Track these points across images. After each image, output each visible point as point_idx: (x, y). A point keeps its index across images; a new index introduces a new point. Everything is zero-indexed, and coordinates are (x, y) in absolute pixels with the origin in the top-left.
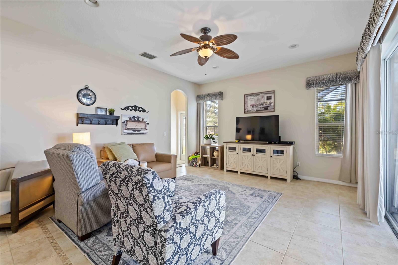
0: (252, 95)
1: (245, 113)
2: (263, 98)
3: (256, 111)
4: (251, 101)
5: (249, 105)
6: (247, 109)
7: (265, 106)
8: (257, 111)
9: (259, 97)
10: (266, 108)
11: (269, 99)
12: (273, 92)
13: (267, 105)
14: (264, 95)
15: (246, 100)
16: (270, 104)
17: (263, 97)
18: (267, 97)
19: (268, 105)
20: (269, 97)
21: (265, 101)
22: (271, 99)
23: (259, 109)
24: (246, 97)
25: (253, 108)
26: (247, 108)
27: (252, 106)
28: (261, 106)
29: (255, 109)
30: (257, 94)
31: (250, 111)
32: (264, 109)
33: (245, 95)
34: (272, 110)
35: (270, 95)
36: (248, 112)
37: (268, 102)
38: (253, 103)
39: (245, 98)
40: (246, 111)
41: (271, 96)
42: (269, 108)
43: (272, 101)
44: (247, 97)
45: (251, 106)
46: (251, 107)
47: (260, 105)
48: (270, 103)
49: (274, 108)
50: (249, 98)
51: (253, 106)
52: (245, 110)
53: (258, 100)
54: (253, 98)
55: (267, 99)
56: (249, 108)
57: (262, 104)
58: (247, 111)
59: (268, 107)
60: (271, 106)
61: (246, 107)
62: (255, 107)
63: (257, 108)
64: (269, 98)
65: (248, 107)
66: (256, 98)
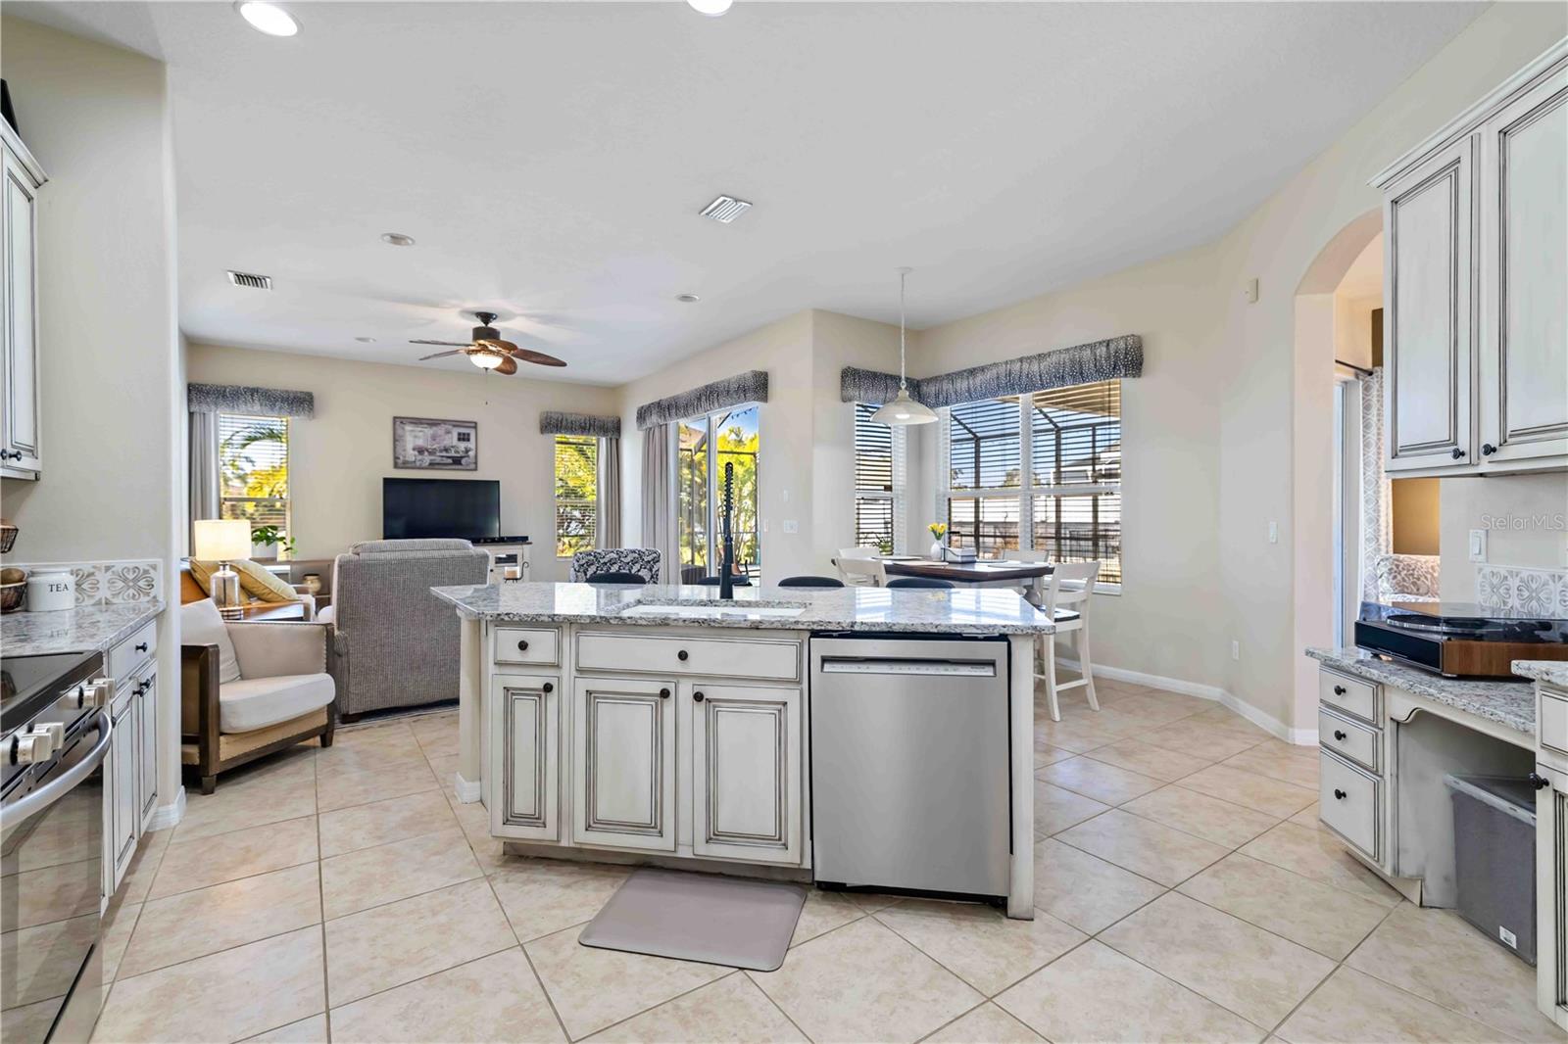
0: (417, 422)
1: (396, 466)
2: (450, 435)
3: (430, 464)
4: (414, 438)
5: (409, 446)
6: (401, 458)
7: (453, 454)
8: (432, 465)
9: (440, 430)
10: (457, 461)
11: (464, 440)
12: (473, 425)
13: (458, 452)
14: (450, 427)
15: (399, 432)
16: (467, 451)
17: (448, 432)
18: (459, 434)
19: (461, 454)
20: (464, 434)
21: (454, 444)
22: (469, 440)
23: (438, 460)
24: (398, 423)
25: (420, 457)
26: (403, 453)
27: (419, 452)
28: (444, 454)
29: (427, 459)
30: (433, 423)
31: (412, 462)
32: (450, 461)
33: (395, 418)
34: (473, 466)
35: (466, 430)
36: (406, 465)
37: (462, 445)
38: (420, 442)
39: (397, 427)
40: (400, 462)
41: (469, 434)
42: (463, 461)
43: (471, 445)
44: (402, 425)
45: (414, 449)
46: (416, 453)
47: (441, 451)
48: (466, 448)
49: (476, 463)
50: (408, 428)
51: (421, 451)
52: (396, 458)
53: (434, 438)
54: (420, 429)
55: (459, 439)
56: (411, 455)
57: (446, 450)
58: (404, 463)
59: (462, 457)
60: (468, 456)
61: (399, 450)
62: (426, 453)
63: (432, 458)
64: (464, 438)
65: (404, 450)
66: (429, 431)
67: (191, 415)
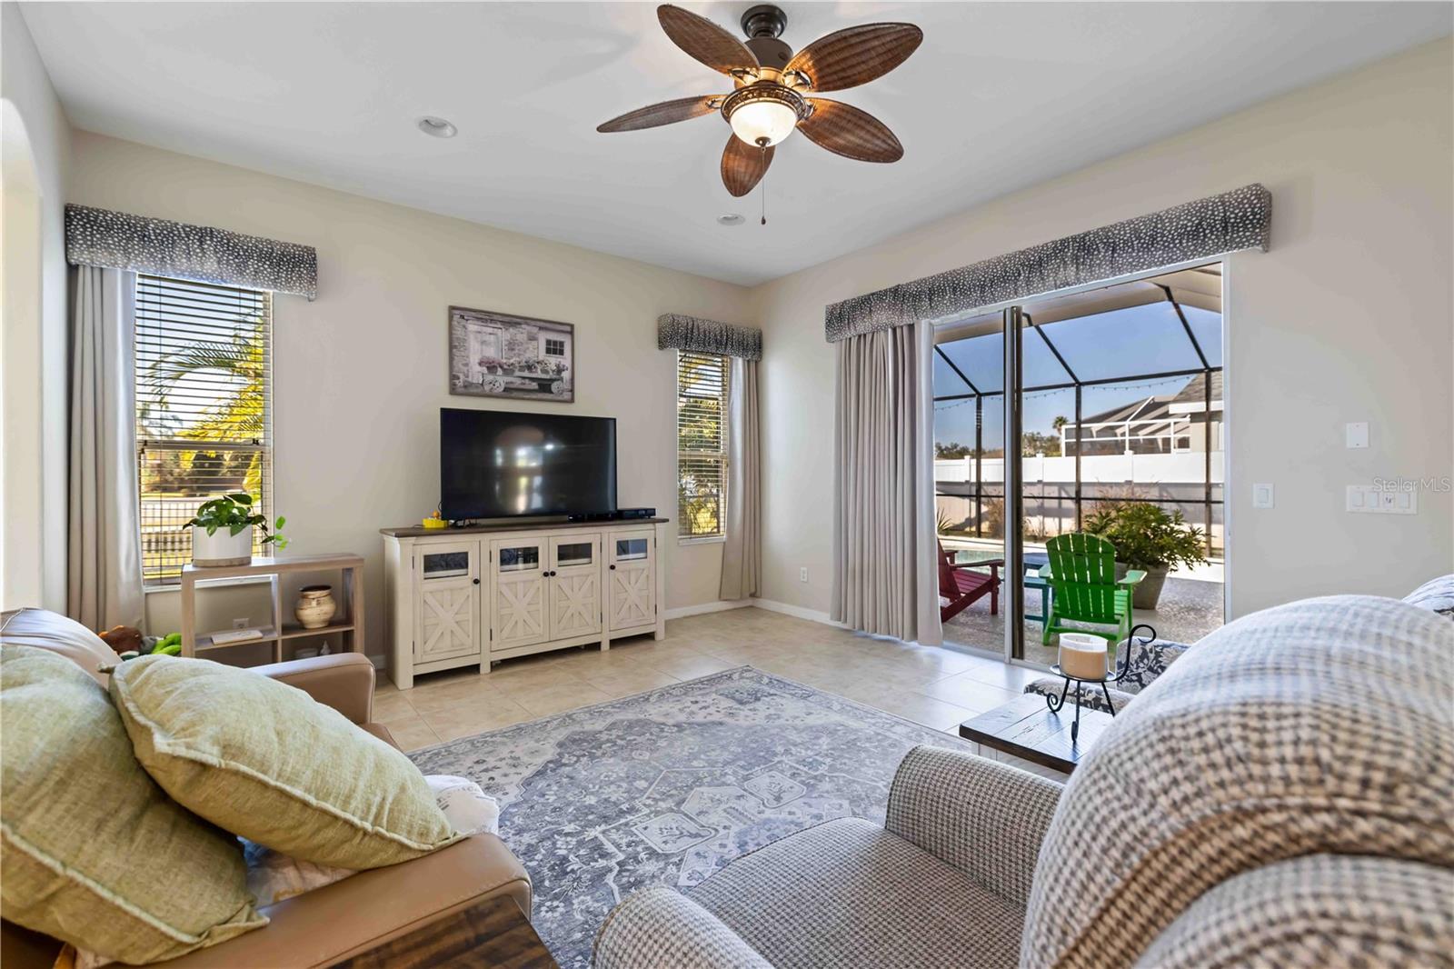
0: (486, 317)
1: (453, 391)
2: (534, 343)
3: (506, 390)
4: (482, 345)
5: (474, 359)
6: (461, 376)
7: (539, 375)
8: (509, 392)
9: (520, 334)
10: (545, 386)
11: (555, 352)
12: (568, 329)
13: (547, 372)
14: (535, 330)
15: (459, 332)
16: (559, 370)
17: (532, 338)
18: (548, 342)
19: (551, 375)
20: (555, 343)
21: (541, 358)
22: (561, 353)
23: (518, 383)
24: (456, 318)
25: (490, 378)
26: (465, 369)
27: (488, 368)
28: (526, 374)
29: (501, 380)
30: (511, 321)
31: (477, 386)
32: (535, 385)
33: (452, 308)
34: (567, 396)
35: (559, 337)
36: (468, 390)
37: (553, 361)
38: (491, 353)
39: (455, 323)
40: (460, 383)
41: (562, 344)
42: (554, 387)
43: (565, 360)
44: (463, 322)
45: (480, 364)
46: (485, 370)
47: (522, 369)
48: (558, 366)
49: (572, 391)
50: (473, 327)
51: (491, 367)
52: (453, 377)
53: (511, 346)
54: (490, 330)
55: (548, 351)
56: (476, 373)
57: (530, 368)
58: (465, 387)
59: (552, 380)
60: (561, 379)
61: (458, 365)
62: (500, 371)
63: (509, 379)
64: (554, 348)
65: (466, 365)
66: (505, 335)
67: (72, 270)
